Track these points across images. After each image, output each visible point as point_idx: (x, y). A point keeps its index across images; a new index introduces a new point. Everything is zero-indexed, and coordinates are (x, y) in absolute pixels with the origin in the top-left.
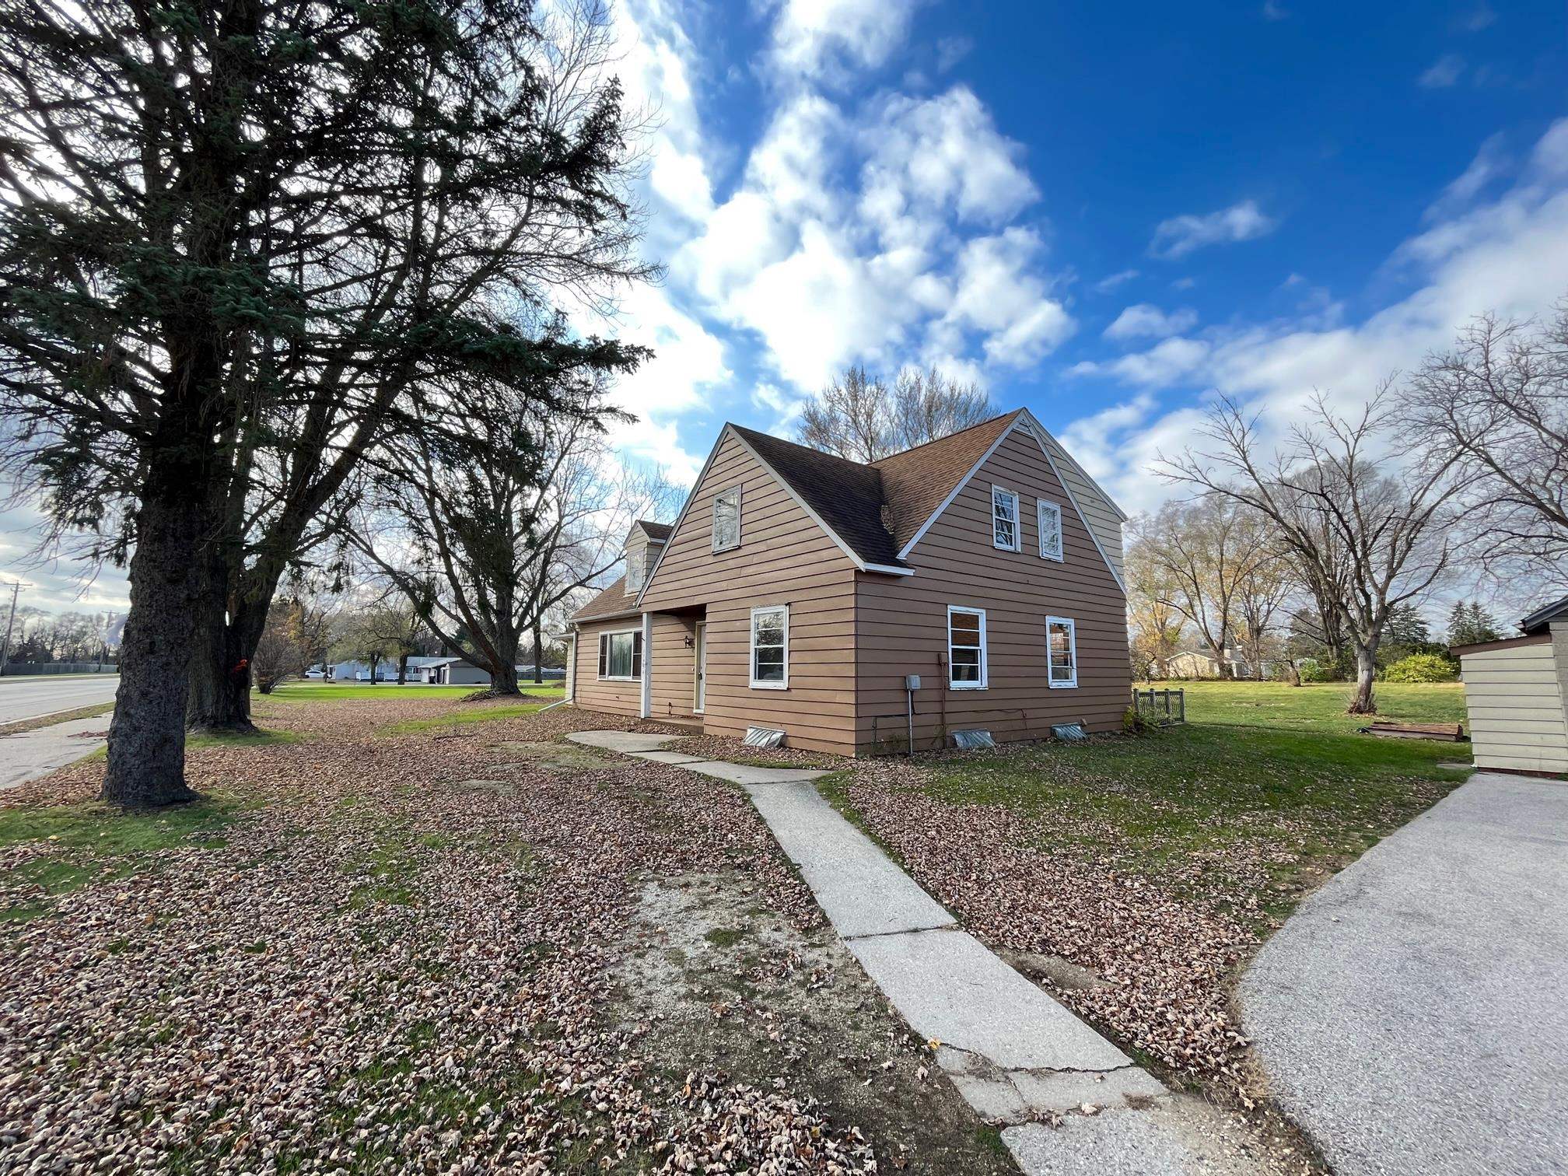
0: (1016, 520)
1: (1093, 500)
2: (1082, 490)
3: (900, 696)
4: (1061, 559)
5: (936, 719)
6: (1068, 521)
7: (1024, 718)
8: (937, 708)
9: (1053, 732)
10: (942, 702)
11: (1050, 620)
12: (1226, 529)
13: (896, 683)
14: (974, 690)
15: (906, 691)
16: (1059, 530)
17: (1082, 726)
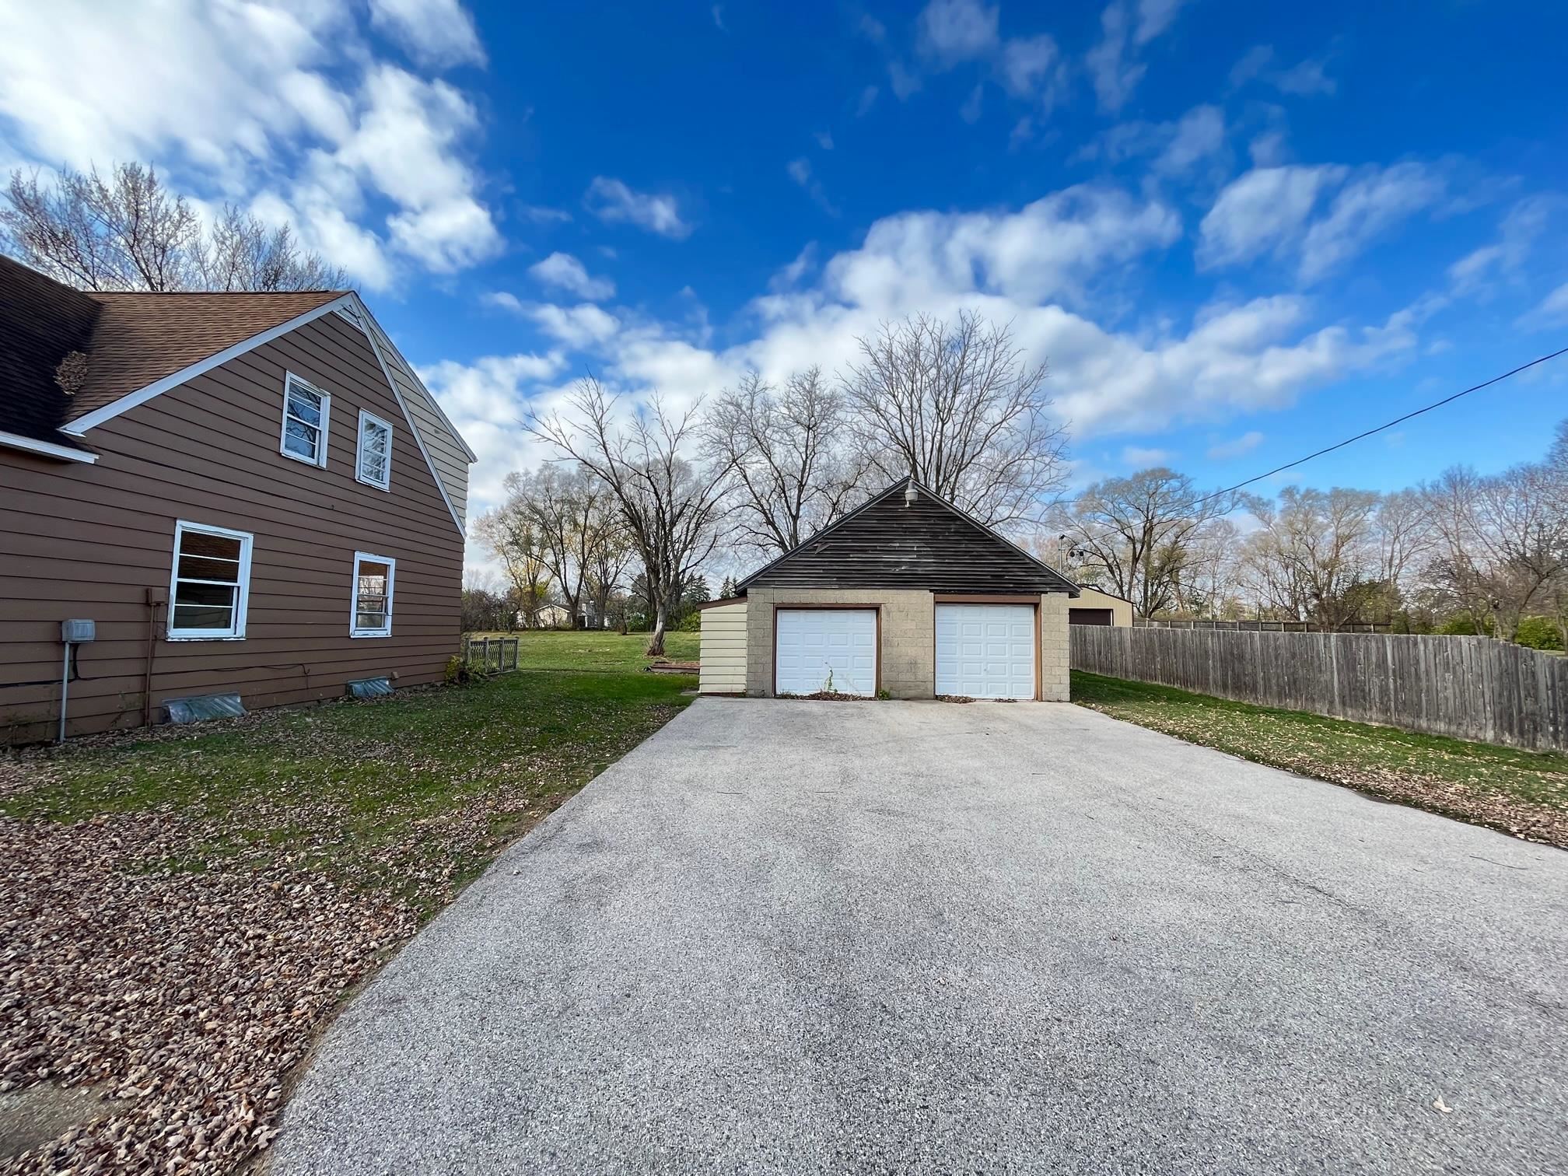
0: (324, 426)
1: (438, 430)
2: (426, 416)
3: (49, 653)
4: (386, 487)
5: (135, 684)
6: (402, 446)
7: (306, 675)
8: (136, 668)
9: (348, 689)
10: (149, 658)
11: (360, 557)
12: (592, 499)
13: (42, 632)
14: (218, 641)
15: (61, 644)
16: (388, 454)
17: (392, 679)
